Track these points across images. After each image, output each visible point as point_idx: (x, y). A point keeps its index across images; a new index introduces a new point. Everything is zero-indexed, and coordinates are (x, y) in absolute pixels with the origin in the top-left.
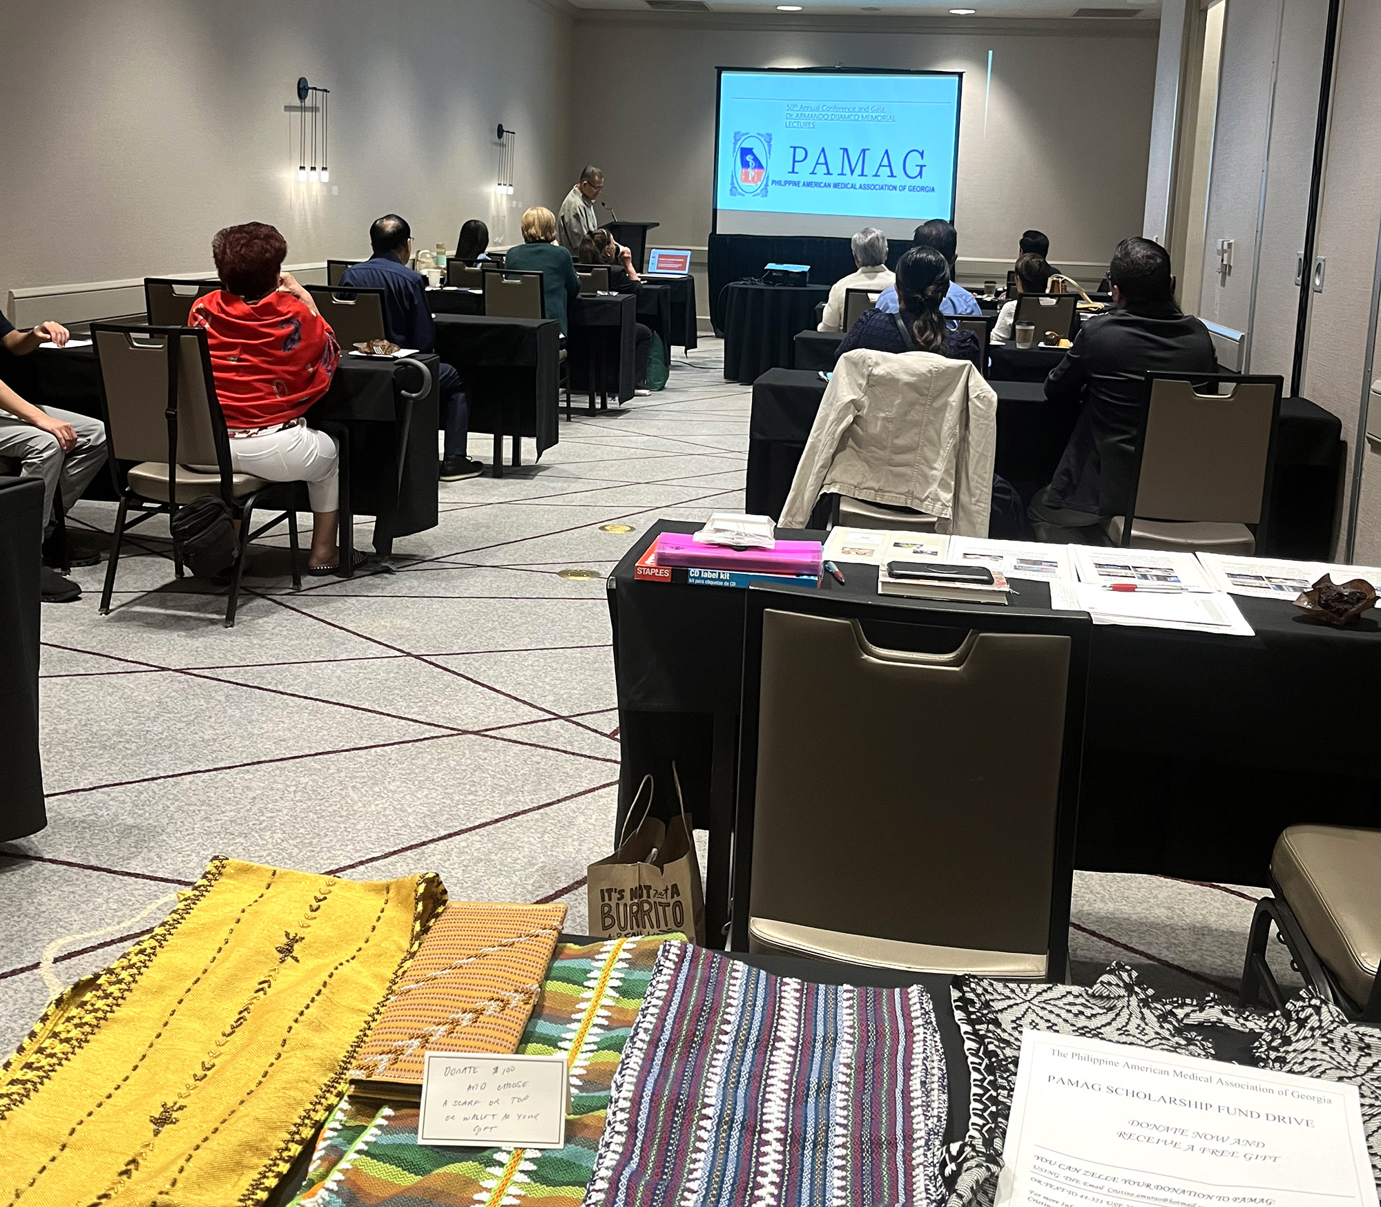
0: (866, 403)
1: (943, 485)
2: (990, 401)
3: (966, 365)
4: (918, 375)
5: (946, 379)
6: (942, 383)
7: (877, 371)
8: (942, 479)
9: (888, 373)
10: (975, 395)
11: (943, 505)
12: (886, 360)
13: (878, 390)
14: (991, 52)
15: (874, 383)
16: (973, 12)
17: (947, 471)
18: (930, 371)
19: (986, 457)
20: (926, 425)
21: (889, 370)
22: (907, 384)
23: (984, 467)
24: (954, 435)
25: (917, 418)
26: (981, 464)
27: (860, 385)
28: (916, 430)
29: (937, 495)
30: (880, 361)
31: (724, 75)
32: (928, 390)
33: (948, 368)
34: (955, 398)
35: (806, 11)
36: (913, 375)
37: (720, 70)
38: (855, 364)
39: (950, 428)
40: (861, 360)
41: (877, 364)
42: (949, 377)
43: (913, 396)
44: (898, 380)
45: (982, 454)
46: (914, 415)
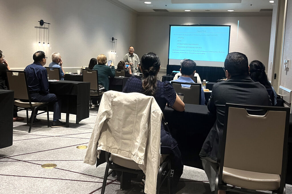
0: (112, 112)
1: (140, 149)
2: (158, 114)
3: (150, 98)
4: (131, 102)
5: (142, 104)
6: (140, 106)
7: (115, 100)
8: (140, 147)
9: (119, 101)
10: (153, 111)
11: (140, 158)
12: (119, 95)
13: (116, 107)
14: (239, 21)
15: (114, 105)
16: (233, 11)
17: (142, 144)
18: (135, 100)
19: (156, 138)
20: (136, 123)
21: (119, 100)
22: (126, 105)
23: (155, 142)
24: (145, 128)
25: (132, 120)
26: (155, 141)
27: (110, 105)
28: (131, 125)
29: (137, 154)
30: (116, 96)
31: (171, 27)
32: (135, 108)
33: (143, 99)
34: (145, 112)
35: (192, 12)
36: (128, 102)
37: (170, 26)
38: (108, 96)
39: (143, 125)
40: (110, 95)
41: (115, 97)
42: (143, 103)
43: (129, 110)
44: (122, 104)
45: (154, 137)
46: (130, 119)
